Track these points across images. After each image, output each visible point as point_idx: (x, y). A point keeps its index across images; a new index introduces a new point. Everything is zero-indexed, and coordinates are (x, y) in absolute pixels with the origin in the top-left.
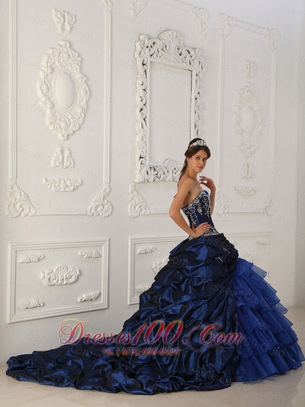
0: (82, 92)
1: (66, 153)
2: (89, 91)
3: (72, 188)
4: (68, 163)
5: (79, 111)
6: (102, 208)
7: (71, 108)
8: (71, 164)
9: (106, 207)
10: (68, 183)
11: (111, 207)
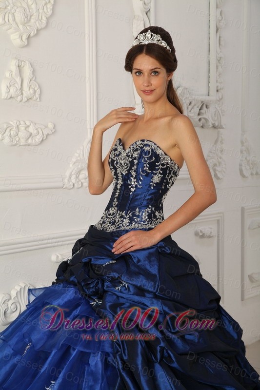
1: (27, 72)
3: (38, 139)
4: (32, 91)
8: (35, 92)
10: (31, 129)
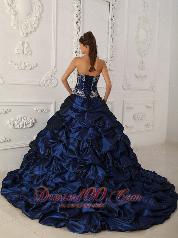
0: (37, 7)
1: (26, 45)
2: (42, 7)
3: (30, 68)
4: (27, 52)
5: (35, 19)
6: (50, 81)
7: (29, 17)
8: (29, 52)
9: (53, 81)
10: (27, 64)
11: (56, 81)
